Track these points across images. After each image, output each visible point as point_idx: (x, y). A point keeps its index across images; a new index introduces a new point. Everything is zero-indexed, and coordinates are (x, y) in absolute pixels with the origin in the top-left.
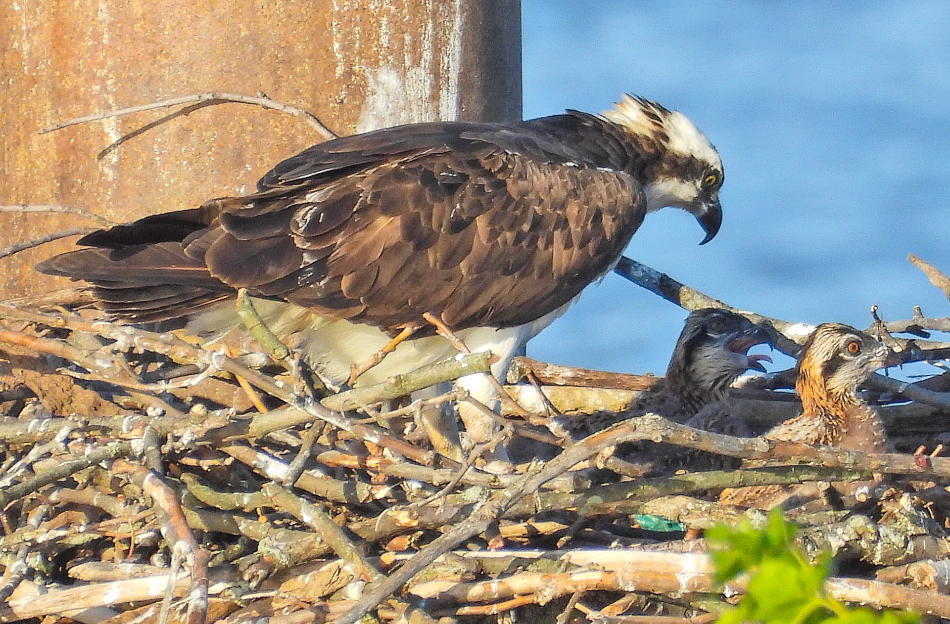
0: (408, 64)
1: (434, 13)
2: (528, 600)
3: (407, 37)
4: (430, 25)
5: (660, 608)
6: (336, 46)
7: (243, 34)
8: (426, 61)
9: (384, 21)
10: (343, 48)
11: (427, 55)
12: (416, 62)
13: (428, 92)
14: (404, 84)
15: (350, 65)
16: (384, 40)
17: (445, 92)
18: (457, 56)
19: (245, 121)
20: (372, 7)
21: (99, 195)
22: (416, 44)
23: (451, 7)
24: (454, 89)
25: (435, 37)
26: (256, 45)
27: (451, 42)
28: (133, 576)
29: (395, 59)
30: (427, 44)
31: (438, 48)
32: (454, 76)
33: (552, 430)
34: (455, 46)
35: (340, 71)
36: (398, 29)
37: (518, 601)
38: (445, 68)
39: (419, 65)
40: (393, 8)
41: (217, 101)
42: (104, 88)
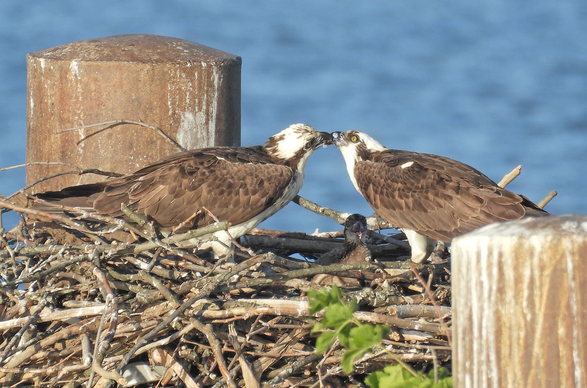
0: (197, 110)
1: (207, 91)
2: (239, 317)
3: (197, 100)
4: (206, 96)
5: (291, 322)
6: (169, 103)
7: (133, 98)
8: (204, 109)
9: (188, 94)
10: (172, 104)
11: (204, 107)
12: (200, 110)
13: (204, 121)
14: (195, 118)
15: (174, 110)
16: (188, 101)
17: (211, 121)
18: (216, 108)
19: (133, 131)
20: (183, 88)
21: (77, 159)
22: (200, 103)
23: (214, 89)
24: (214, 121)
25: (207, 100)
26: (138, 102)
27: (214, 102)
28: (87, 306)
29: (192, 108)
30: (204, 103)
31: (208, 104)
32: (214, 115)
33: (249, 253)
34: (215, 103)
35: (170, 113)
36: (193, 97)
37: (236, 318)
38: (211, 112)
39: (201, 111)
40: (191, 89)
41: (123, 123)
42: (80, 118)
